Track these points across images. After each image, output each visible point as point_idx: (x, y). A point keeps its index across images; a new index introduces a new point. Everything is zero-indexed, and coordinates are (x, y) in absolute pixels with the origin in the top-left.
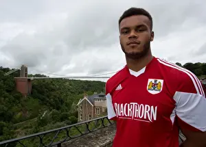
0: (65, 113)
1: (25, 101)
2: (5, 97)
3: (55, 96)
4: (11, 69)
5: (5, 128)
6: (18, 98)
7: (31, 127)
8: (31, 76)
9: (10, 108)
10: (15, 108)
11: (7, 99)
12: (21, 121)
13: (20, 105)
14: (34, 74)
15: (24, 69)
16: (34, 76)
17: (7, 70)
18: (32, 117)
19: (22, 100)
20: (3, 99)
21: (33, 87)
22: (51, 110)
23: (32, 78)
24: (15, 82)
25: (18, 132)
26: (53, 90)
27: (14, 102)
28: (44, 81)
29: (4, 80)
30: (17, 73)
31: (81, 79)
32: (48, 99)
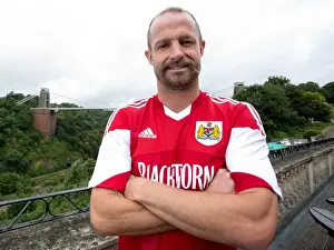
1: (47, 143)
2: (18, 138)
3: (91, 138)
4: (26, 95)
5: (19, 183)
7: (56, 184)
8: (55, 105)
9: (25, 155)
10: (32, 154)
11: (21, 140)
12: (41, 174)
13: (39, 150)
15: (45, 94)
16: (59, 106)
17: (19, 97)
18: (56, 170)
19: (42, 142)
20: (14, 139)
21: (58, 124)
22: (85, 159)
23: (56, 109)
24: (32, 116)
25: (38, 190)
26: (90, 128)
27: (30, 144)
28: (71, 114)
29: (17, 112)
30: (35, 101)
32: (81, 143)
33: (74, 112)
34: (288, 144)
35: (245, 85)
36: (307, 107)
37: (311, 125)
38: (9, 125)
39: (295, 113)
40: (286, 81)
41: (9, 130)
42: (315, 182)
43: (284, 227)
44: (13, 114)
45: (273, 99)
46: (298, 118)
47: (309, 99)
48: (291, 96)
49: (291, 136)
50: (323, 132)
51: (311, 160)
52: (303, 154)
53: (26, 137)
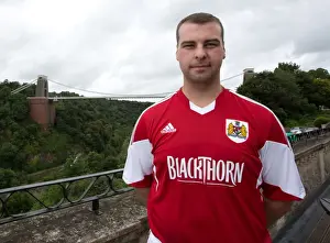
0: (111, 157)
1: (45, 136)
2: (13, 130)
3: (94, 129)
6: (33, 131)
8: (54, 94)
9: (21, 148)
10: (29, 148)
11: (16, 133)
12: (39, 170)
13: (37, 143)
14: (58, 92)
15: (43, 82)
16: (59, 95)
17: (15, 85)
19: (40, 134)
20: (9, 132)
21: (58, 113)
22: (87, 153)
23: (56, 99)
24: (28, 105)
26: (90, 118)
27: (27, 137)
28: (76, 104)
29: (12, 101)
30: (31, 90)
31: (138, 100)
32: (82, 134)
34: (299, 132)
35: (255, 71)
36: (317, 94)
37: (321, 113)
38: (3, 117)
39: (306, 100)
40: (296, 67)
41: (2, 121)
42: (326, 171)
43: (295, 220)
44: (8, 104)
45: (284, 86)
46: (309, 105)
48: (301, 84)
49: (302, 124)
51: (322, 147)
52: (314, 141)
53: (23, 129)
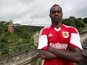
3: (24, 33)
4: (6, 22)
6: (9, 34)
8: (14, 24)
9: (6, 38)
10: (8, 38)
11: (5, 34)
12: (11, 43)
13: (10, 37)
17: (4, 22)
18: (15, 42)
20: (3, 34)
26: (23, 30)
32: (21, 34)
33: (19, 26)
36: (79, 24)
37: (80, 29)
38: (1, 30)
40: (74, 18)
45: (71, 22)
46: (77, 27)
47: (80, 22)
48: (75, 22)
50: (83, 30)
53: (6, 33)
